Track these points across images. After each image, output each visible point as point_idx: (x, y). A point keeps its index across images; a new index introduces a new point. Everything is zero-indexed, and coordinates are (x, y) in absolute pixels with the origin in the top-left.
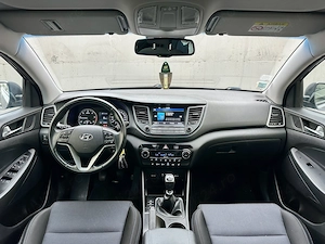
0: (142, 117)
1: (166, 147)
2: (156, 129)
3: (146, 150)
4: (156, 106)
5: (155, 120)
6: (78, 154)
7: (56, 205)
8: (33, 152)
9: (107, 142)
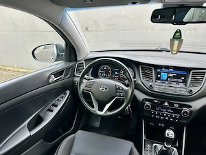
0: (148, 76)
1: (166, 104)
2: (158, 87)
3: (148, 103)
4: (161, 67)
5: (158, 79)
6: (97, 101)
7: (79, 132)
8: (68, 92)
9: (118, 94)
